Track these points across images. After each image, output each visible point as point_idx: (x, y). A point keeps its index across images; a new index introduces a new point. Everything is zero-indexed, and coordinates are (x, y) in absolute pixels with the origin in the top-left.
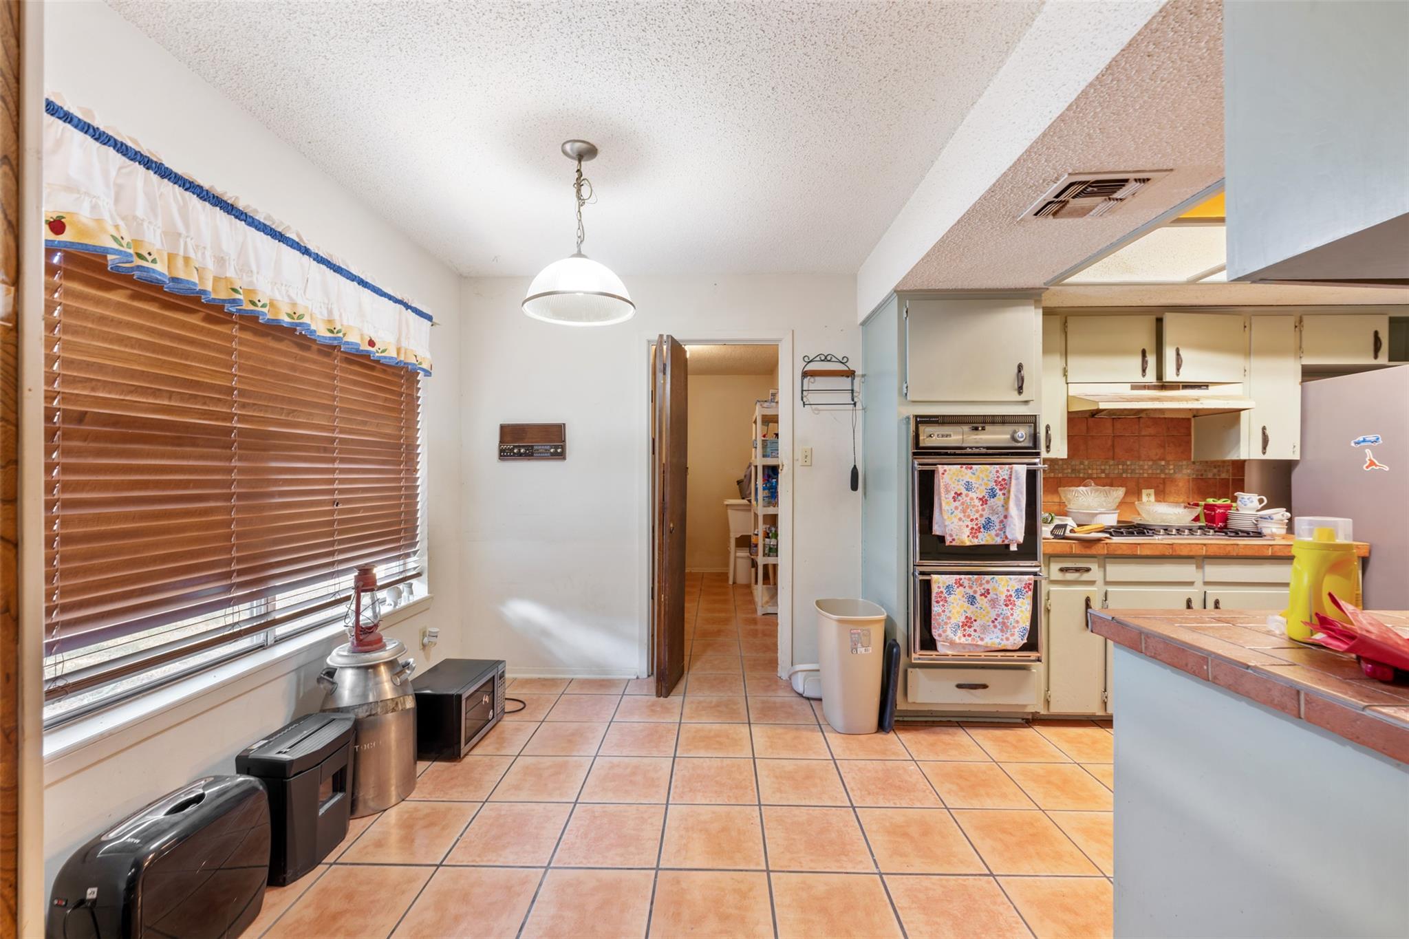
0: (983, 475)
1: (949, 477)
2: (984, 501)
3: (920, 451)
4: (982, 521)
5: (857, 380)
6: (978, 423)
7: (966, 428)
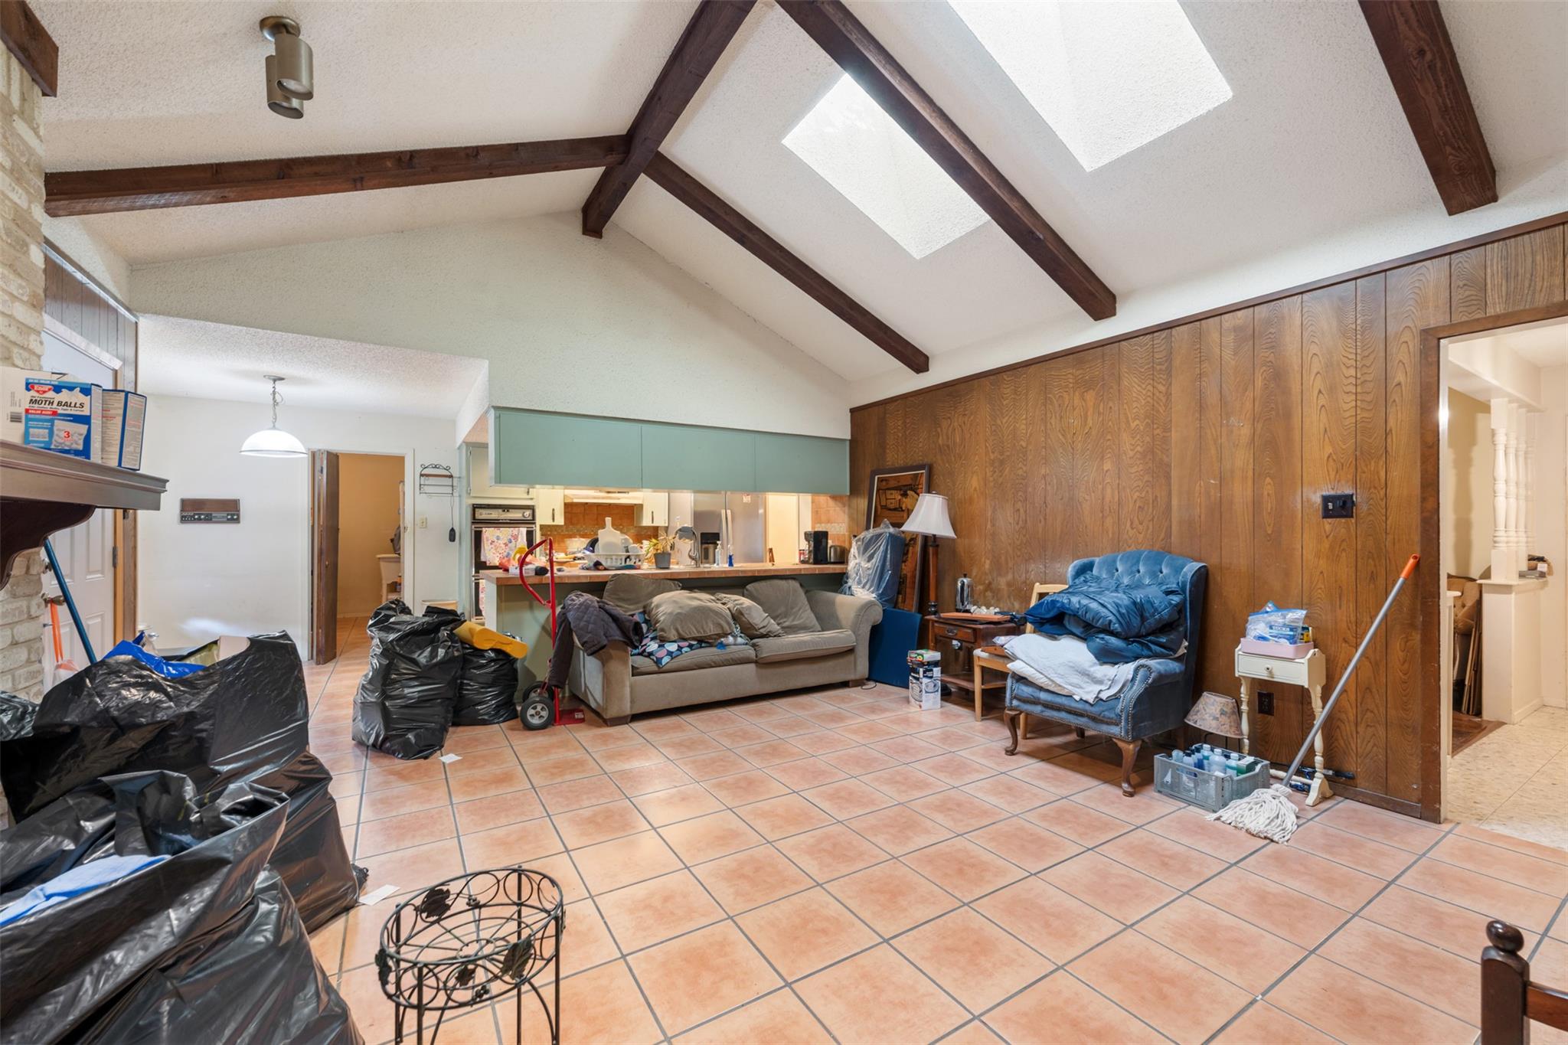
0: (505, 533)
1: (488, 533)
2: (506, 545)
3: (475, 521)
4: (505, 554)
5: (455, 480)
6: (506, 508)
7: (500, 511)
